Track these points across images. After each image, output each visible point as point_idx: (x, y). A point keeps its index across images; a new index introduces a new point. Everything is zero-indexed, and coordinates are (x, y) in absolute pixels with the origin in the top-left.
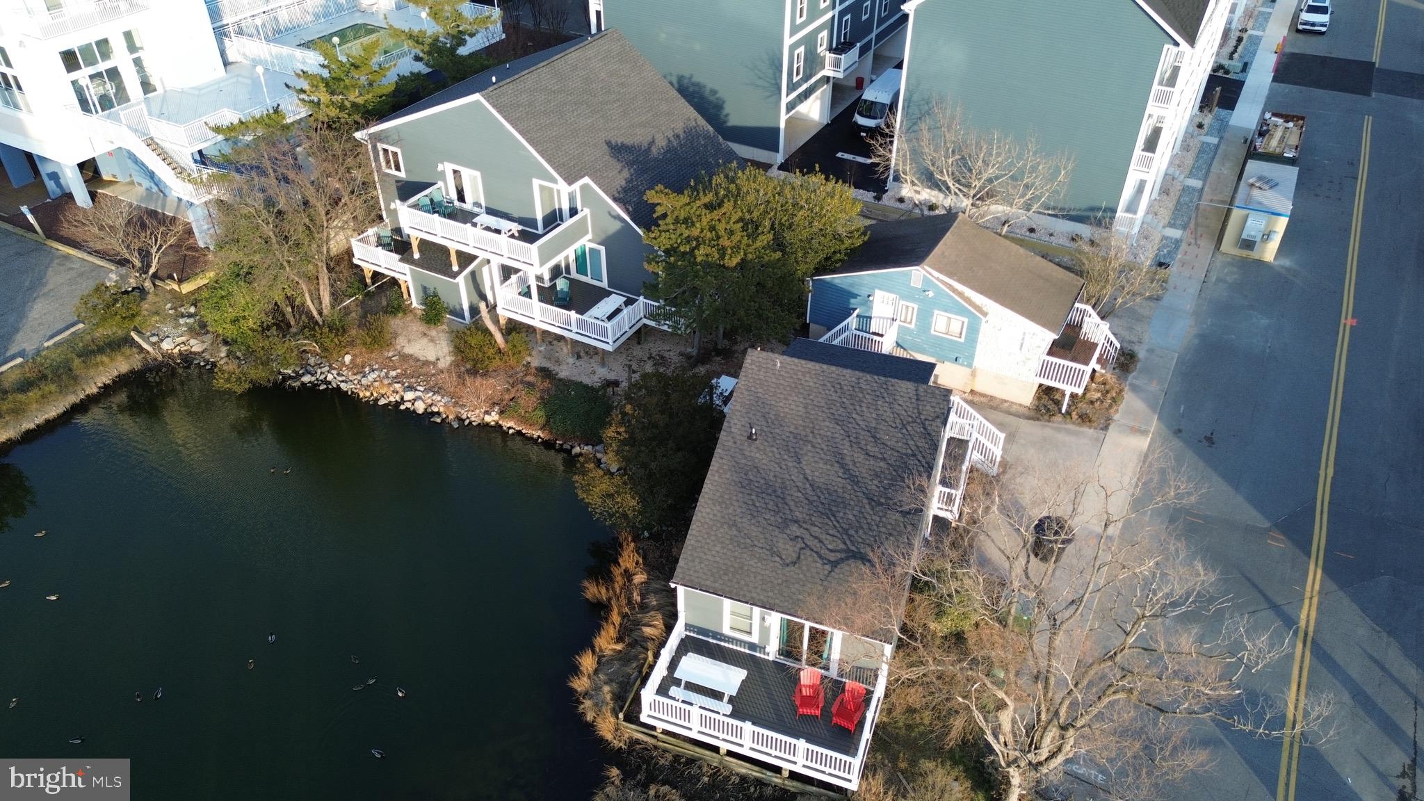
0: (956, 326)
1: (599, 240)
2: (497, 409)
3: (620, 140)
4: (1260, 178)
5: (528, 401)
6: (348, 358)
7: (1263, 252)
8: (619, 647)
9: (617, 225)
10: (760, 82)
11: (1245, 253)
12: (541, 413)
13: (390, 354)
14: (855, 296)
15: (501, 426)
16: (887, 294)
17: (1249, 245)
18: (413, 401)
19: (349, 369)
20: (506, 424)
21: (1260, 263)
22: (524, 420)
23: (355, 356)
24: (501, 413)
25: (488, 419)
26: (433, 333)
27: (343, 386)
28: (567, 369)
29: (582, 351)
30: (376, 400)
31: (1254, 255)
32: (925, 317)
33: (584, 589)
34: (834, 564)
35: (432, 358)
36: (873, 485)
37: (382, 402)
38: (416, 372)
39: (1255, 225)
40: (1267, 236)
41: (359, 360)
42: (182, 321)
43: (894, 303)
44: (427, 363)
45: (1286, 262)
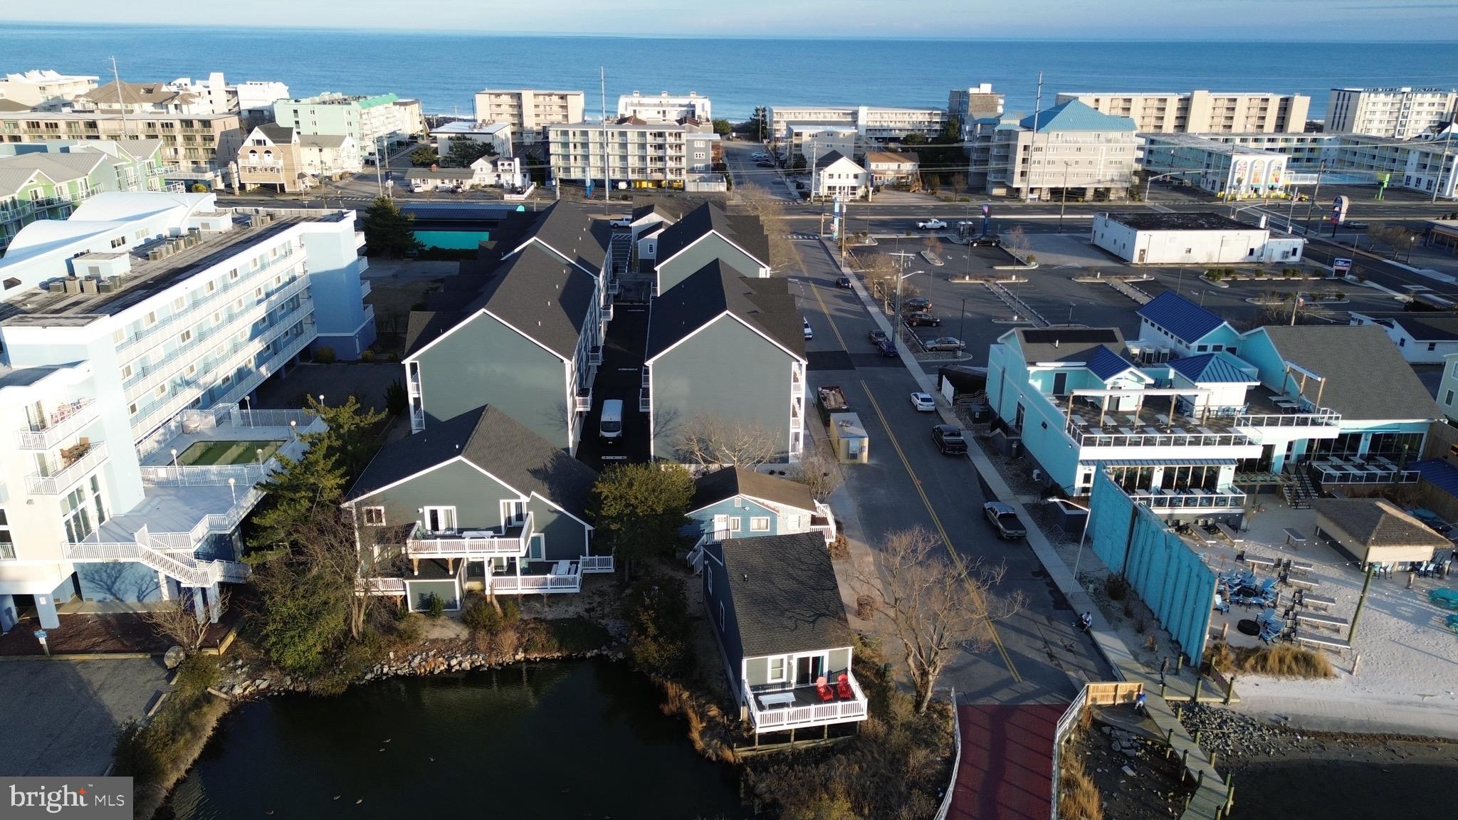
0: (763, 523)
1: (540, 529)
2: (521, 650)
3: (532, 468)
4: (844, 421)
5: (541, 638)
6: (392, 655)
7: (862, 458)
8: (704, 724)
9: (555, 516)
10: (551, 422)
11: (853, 461)
12: (554, 641)
13: (421, 643)
14: (703, 522)
15: (529, 659)
16: (721, 516)
17: (854, 456)
18: (460, 664)
19: (396, 661)
20: (534, 656)
21: (862, 465)
22: (543, 649)
23: (396, 652)
24: (525, 651)
25: (518, 657)
26: (439, 622)
27: (399, 672)
28: (550, 614)
29: (554, 598)
30: (432, 672)
31: (857, 461)
32: (746, 523)
33: (661, 711)
34: (814, 622)
35: (453, 636)
36: (812, 582)
37: (437, 672)
38: (447, 648)
39: (854, 445)
40: (861, 449)
41: (400, 654)
42: (238, 672)
43: (727, 520)
44: (451, 640)
45: (874, 462)
